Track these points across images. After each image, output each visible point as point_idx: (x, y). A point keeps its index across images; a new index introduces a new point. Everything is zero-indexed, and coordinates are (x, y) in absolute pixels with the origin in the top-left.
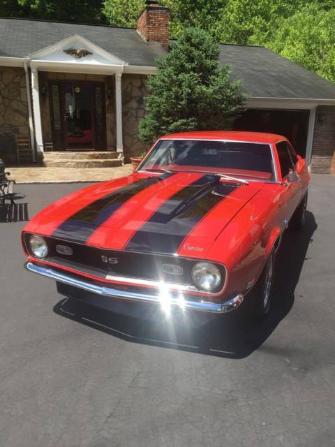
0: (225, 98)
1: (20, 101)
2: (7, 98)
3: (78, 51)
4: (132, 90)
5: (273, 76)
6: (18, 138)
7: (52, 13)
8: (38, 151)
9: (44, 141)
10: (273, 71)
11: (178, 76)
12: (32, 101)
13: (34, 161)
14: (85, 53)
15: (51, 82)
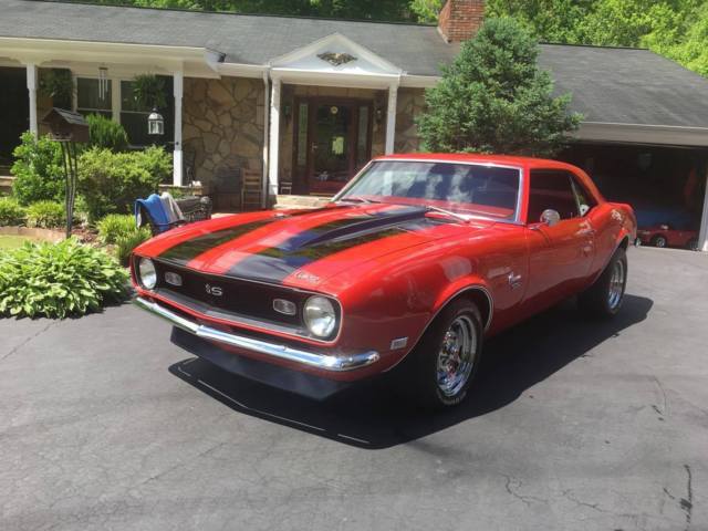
0: (540, 118)
1: (254, 124)
2: (237, 120)
3: (337, 56)
4: (412, 111)
5: (649, 93)
6: (247, 174)
7: (340, 11)
8: (270, 192)
9: (281, 180)
10: (654, 86)
11: (466, 86)
12: (269, 124)
13: (264, 206)
14: (347, 59)
15: (299, 100)
